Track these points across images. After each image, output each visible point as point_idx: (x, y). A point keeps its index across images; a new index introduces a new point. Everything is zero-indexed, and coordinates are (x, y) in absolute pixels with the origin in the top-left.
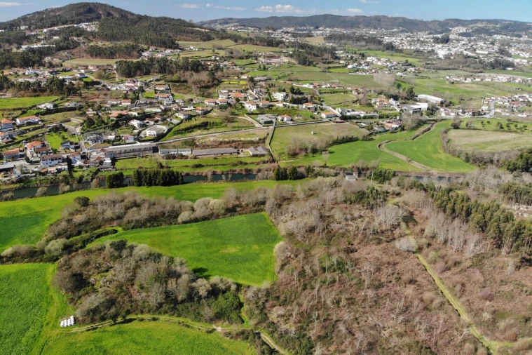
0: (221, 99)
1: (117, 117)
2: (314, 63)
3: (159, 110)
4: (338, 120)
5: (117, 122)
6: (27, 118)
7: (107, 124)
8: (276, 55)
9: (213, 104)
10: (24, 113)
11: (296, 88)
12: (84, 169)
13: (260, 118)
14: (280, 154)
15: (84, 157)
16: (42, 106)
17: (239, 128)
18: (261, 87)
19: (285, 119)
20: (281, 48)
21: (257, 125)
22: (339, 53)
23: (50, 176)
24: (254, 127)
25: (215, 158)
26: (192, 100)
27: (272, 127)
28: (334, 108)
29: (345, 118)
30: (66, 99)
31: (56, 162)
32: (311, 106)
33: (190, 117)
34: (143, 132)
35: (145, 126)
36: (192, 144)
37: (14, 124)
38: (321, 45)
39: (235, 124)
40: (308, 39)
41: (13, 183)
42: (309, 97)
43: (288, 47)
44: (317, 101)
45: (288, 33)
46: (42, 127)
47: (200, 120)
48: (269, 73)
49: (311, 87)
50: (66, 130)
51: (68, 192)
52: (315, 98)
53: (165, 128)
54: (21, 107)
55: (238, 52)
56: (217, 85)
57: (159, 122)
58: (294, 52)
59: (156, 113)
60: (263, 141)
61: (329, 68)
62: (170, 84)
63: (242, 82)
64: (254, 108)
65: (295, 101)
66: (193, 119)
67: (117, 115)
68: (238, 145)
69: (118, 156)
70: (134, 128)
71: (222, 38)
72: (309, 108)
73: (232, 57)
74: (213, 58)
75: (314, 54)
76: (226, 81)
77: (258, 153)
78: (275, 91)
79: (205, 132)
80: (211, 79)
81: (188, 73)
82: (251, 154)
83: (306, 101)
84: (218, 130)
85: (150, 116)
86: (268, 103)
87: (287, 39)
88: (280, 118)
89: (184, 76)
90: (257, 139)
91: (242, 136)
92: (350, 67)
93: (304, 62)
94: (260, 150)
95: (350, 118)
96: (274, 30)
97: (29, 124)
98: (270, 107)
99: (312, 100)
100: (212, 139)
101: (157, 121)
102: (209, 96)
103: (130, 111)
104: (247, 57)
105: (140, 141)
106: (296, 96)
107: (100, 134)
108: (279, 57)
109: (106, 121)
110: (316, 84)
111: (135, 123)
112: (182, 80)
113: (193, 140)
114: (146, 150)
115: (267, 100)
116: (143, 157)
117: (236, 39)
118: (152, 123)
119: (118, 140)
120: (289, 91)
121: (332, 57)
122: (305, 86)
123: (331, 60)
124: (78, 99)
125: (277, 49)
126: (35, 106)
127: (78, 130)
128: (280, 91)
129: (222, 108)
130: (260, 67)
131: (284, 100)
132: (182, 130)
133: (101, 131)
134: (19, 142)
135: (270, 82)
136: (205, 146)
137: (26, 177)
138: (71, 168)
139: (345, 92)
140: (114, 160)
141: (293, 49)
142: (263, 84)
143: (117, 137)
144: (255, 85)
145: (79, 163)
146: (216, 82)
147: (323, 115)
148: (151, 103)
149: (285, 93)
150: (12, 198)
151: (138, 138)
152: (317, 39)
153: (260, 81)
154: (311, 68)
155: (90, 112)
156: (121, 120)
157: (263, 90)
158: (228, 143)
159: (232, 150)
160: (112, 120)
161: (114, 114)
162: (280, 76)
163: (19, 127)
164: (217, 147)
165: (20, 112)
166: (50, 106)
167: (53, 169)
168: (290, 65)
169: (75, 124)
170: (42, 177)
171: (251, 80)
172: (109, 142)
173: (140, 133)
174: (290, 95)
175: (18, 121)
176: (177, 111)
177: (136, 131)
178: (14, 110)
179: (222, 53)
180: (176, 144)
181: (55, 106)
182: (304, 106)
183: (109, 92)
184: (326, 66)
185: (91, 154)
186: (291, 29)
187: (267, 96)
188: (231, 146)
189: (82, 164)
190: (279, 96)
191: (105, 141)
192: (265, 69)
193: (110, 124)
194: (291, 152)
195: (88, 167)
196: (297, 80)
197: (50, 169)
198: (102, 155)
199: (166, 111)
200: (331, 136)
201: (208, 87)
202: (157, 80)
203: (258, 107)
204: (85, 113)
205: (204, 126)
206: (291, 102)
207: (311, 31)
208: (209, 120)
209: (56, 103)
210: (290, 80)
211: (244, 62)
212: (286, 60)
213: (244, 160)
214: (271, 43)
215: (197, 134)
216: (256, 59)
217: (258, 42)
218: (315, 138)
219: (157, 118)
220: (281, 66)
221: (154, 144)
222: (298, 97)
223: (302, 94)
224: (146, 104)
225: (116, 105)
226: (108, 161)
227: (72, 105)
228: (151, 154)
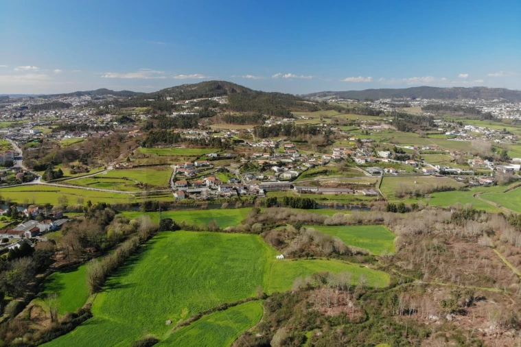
0: (335, 154)
1: (263, 164)
2: (414, 130)
3: (290, 161)
4: (439, 175)
5: (264, 167)
6: (201, 162)
7: (257, 168)
8: (377, 122)
9: (329, 158)
10: (198, 158)
11: (398, 149)
12: (247, 195)
13: (369, 169)
14: (388, 196)
15: (245, 188)
16: (209, 155)
17: (352, 176)
18: (368, 147)
19: (391, 171)
20: (381, 117)
21: (367, 174)
22: (437, 122)
23: (227, 198)
24: (365, 175)
25: (336, 195)
26: (313, 155)
27: (380, 177)
28: (434, 166)
29: (443, 173)
30: (224, 151)
31: (229, 189)
32: (413, 162)
33: (314, 166)
34: (281, 175)
35: (282, 171)
36: (317, 184)
37: (194, 165)
38: (419, 115)
39: (349, 173)
40: (405, 109)
41: (204, 200)
42: (411, 156)
43: (387, 116)
44: (418, 159)
45: (386, 103)
46: (213, 168)
47: (321, 169)
48: (372, 137)
49: (412, 148)
50: (228, 171)
52: (417, 157)
53: (297, 173)
55: (343, 120)
56: (331, 144)
57: (292, 169)
58: (394, 120)
59: (289, 163)
60: (374, 185)
61: (428, 134)
62: (295, 143)
63: (350, 143)
64: (363, 162)
65: (398, 158)
66: (316, 167)
68: (353, 187)
69: (267, 189)
70: (275, 172)
71: (327, 109)
72: (411, 164)
73: (338, 125)
74: (322, 125)
75: (413, 122)
76: (337, 142)
77: (370, 193)
78: (380, 151)
79: (325, 177)
80: (326, 141)
81: (308, 136)
82: (365, 194)
83: (409, 158)
84: (335, 176)
85: (284, 164)
86: (375, 159)
87: (385, 109)
88: (386, 170)
89: (304, 138)
90: (369, 183)
91: (355, 181)
92: (448, 133)
93: (403, 128)
94: (372, 192)
95: (448, 173)
96: (372, 101)
97: (203, 166)
98: (376, 161)
99: (413, 158)
100: (332, 182)
101: (290, 168)
102: (325, 152)
103: (271, 160)
104: (351, 124)
105: (281, 181)
106: (399, 155)
107: (253, 175)
108: (380, 124)
109: (256, 166)
110: (416, 146)
111: (275, 169)
112: (303, 140)
113: (318, 181)
114: (285, 186)
115: (374, 156)
116: (284, 191)
117: (339, 110)
118: (286, 169)
119: (265, 179)
120: (392, 150)
121: (430, 125)
122: (405, 147)
123: (430, 127)
124: (232, 151)
125: (378, 118)
126: (204, 155)
127: (237, 171)
128: (384, 150)
129: (336, 161)
130: (363, 132)
131: (389, 157)
132: (309, 174)
133: (254, 172)
134: (200, 177)
135: (375, 143)
136: (327, 186)
137: (212, 198)
138: (239, 194)
139: (444, 153)
140: (265, 192)
141: (393, 118)
142: (369, 144)
143: (265, 177)
144: (362, 145)
145: (243, 191)
146: (329, 142)
147: (424, 170)
148: (284, 156)
149: (389, 152)
151: (278, 178)
152: (415, 109)
153: (366, 142)
154: (410, 134)
155: (243, 160)
156: (266, 166)
157: (369, 149)
158: (345, 185)
159: (349, 190)
160: (260, 166)
161: (261, 162)
162: (382, 139)
163: (197, 167)
164: (337, 187)
165: (195, 158)
166: (215, 155)
167: (229, 194)
168: (390, 131)
169: (234, 168)
170: (222, 198)
171: (359, 141)
172: (260, 180)
173: (279, 175)
174: (394, 153)
175: (196, 164)
176: (304, 162)
177: (276, 174)
179: (329, 121)
180: (306, 184)
181: (218, 155)
182: (407, 162)
183: (251, 148)
184: (425, 132)
185: (249, 186)
186: (388, 100)
187: (373, 153)
188: (347, 188)
189: (245, 192)
190: (384, 154)
191: (257, 179)
192: (367, 133)
193: (259, 168)
194: (399, 195)
195: (250, 194)
196: (398, 143)
197: (226, 194)
198: (257, 187)
199: (295, 161)
200: (432, 186)
201: (324, 146)
202: (285, 140)
203: (366, 161)
204: (239, 160)
205: (325, 172)
206: (395, 159)
207: (408, 101)
208: (328, 169)
209: (218, 153)
210: (392, 143)
211: (348, 128)
212: (386, 127)
213: (358, 198)
214: (372, 113)
215: (319, 178)
216: (359, 126)
217: (360, 112)
218: (418, 186)
219: (290, 166)
220: (382, 131)
221: (290, 183)
222: (401, 156)
223: (404, 153)
224: (280, 156)
225: (260, 156)
226: (261, 191)
227: (229, 155)
228: (289, 189)
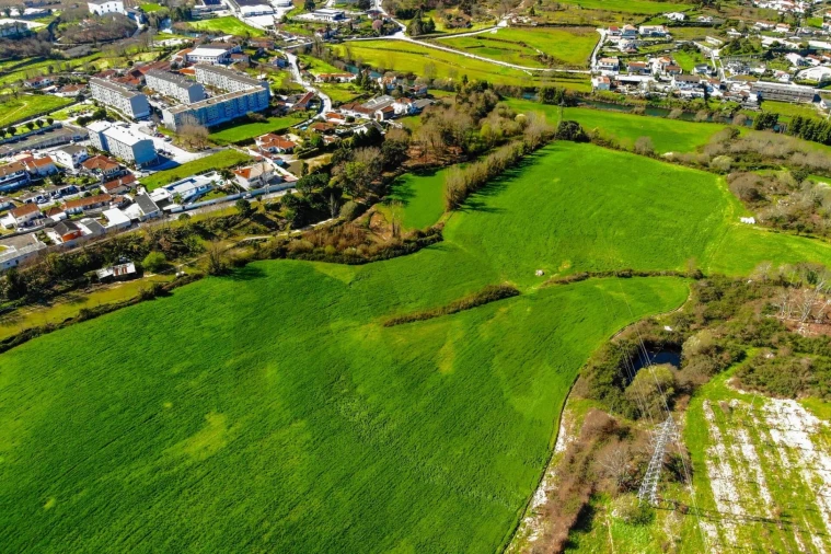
1: (771, 45)
5: (770, 51)
6: (652, 27)
7: (757, 52)
10: (648, 20)
12: (723, 101)
15: (723, 87)
16: (670, 16)
23: (682, 99)
30: (699, 11)
31: (691, 85)
34: (802, 72)
35: (806, 65)
37: (637, 32)
41: (641, 98)
46: (670, 42)
50: (698, 51)
51: (705, 121)
54: (643, 12)
57: (827, 64)
59: (823, 51)
67: (770, 43)
69: (766, 95)
70: (791, 64)
85: (814, 52)
97: (654, 35)
101: (823, 61)
103: (788, 40)
105: (798, 83)
107: (745, 64)
109: (756, 48)
111: (793, 58)
114: (804, 95)
116: (799, 104)
118: (815, 62)
119: (768, 75)
124: (714, 12)
126: (661, 14)
127: (716, 52)
133: (747, 60)
134: (643, 55)
137: (656, 96)
138: (707, 97)
140: (760, 99)
143: (767, 71)
145: (716, 92)
148: (819, 35)
150: (643, 113)
151: (794, 78)
155: (733, 32)
156: (775, 50)
160: (764, 48)
161: (768, 41)
163: (642, 36)
165: (644, 18)
166: (680, 17)
167: (688, 93)
169: (711, 46)
170: (675, 100)
172: (756, 75)
173: (798, 72)
175: (642, 29)
177: (792, 69)
178: (635, 14)
181: (686, 17)
183: (755, 10)
185: (732, 85)
189: (721, 95)
191: (751, 73)
193: (762, 52)
195: (728, 100)
197: (683, 92)
198: (746, 89)
204: (725, 33)
209: (688, 13)
219: (824, 57)
221: (816, 91)
224: (812, 35)
225: (768, 29)
226: (753, 98)
227: (707, 20)
228: (810, 102)
